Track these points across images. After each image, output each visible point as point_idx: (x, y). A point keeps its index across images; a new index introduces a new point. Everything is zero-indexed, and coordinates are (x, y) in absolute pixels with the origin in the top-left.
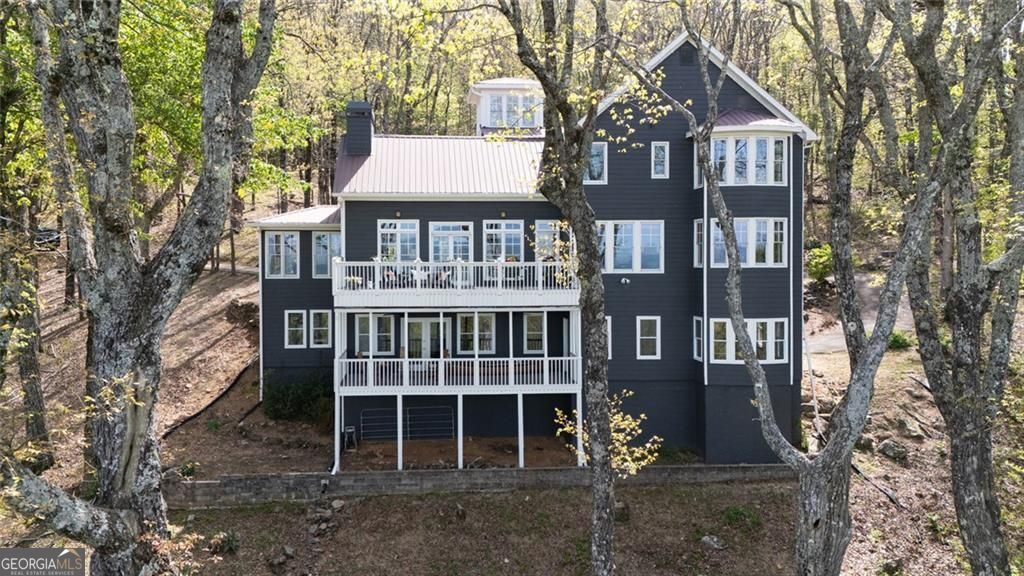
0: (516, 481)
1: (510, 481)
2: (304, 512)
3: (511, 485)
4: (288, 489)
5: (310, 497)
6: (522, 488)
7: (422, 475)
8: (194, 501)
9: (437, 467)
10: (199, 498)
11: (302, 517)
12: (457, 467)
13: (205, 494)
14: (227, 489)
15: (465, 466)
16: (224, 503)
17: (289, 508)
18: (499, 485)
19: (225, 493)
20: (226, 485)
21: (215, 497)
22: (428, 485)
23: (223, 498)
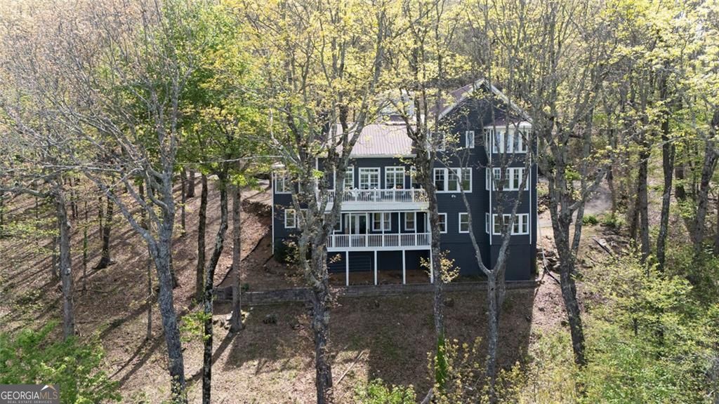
0: (401, 290)
1: (399, 290)
2: (304, 305)
3: (400, 292)
4: (296, 295)
5: (306, 298)
6: (405, 293)
7: (358, 288)
8: (251, 301)
9: (365, 284)
10: (253, 300)
11: (303, 308)
12: (374, 284)
13: (257, 298)
14: (267, 296)
15: (378, 284)
16: (266, 302)
17: (297, 304)
18: (394, 292)
19: (266, 298)
20: (266, 294)
21: (262, 299)
22: (361, 292)
23: (265, 300)
